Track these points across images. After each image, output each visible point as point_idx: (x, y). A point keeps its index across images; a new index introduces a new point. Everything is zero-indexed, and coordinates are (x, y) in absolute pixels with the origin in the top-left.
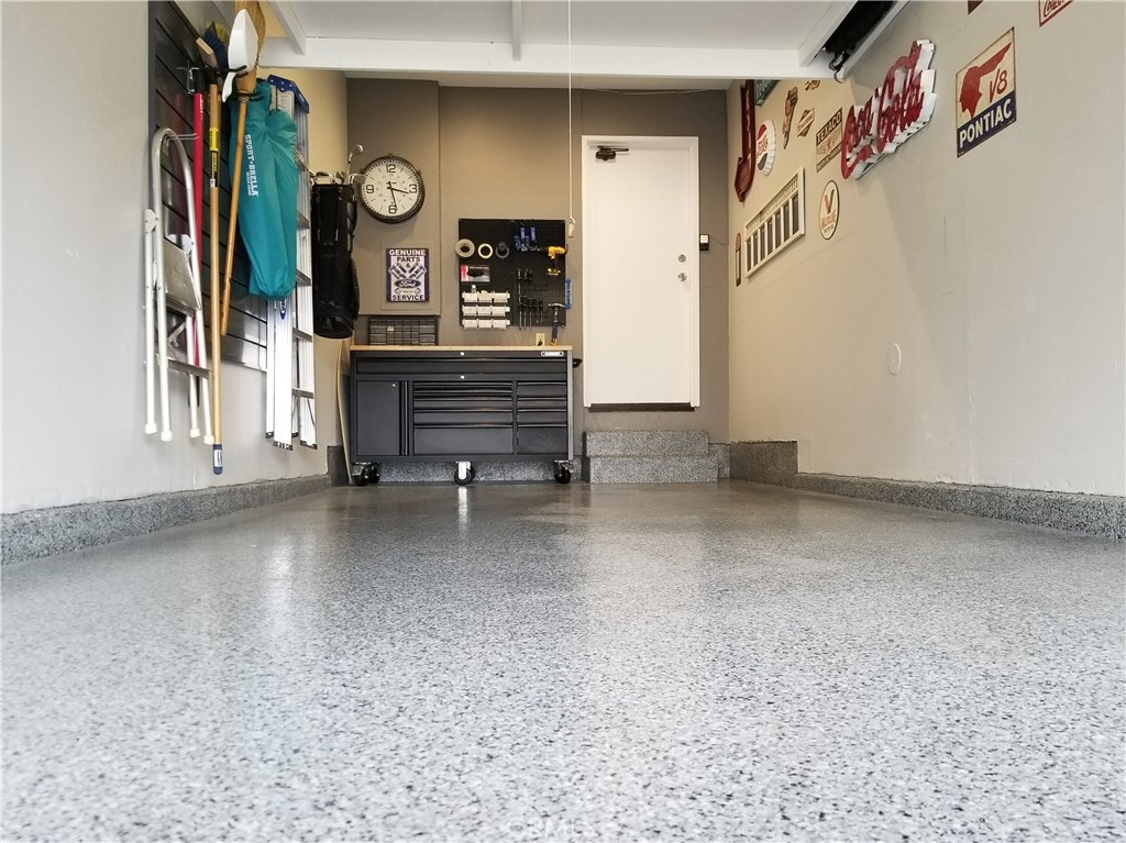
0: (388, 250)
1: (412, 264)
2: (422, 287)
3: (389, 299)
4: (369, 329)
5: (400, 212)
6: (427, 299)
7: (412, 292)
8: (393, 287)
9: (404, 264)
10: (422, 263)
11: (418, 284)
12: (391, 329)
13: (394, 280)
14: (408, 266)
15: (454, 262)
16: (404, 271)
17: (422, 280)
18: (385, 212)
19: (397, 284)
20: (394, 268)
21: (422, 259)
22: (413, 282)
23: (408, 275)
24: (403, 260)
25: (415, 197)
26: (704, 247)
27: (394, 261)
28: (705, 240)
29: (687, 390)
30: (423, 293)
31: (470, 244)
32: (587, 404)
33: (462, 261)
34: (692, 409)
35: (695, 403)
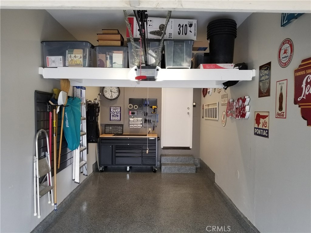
0: (110, 107)
1: (116, 111)
2: (119, 117)
3: (110, 120)
4: (105, 128)
5: (114, 97)
6: (120, 120)
7: (116, 118)
8: (112, 117)
9: (114, 111)
10: (119, 110)
11: (118, 116)
12: (111, 128)
13: (112, 115)
14: (115, 111)
15: (127, 110)
16: (115, 113)
17: (119, 115)
18: (110, 98)
19: (113, 116)
20: (112, 112)
21: (119, 109)
22: (117, 115)
23: (115, 114)
24: (114, 110)
25: (117, 94)
26: (194, 106)
27: (112, 110)
28: (194, 104)
29: (189, 144)
30: (119, 118)
31: (132, 105)
32: (162, 147)
33: (130, 110)
34: (190, 149)
35: (191, 147)
